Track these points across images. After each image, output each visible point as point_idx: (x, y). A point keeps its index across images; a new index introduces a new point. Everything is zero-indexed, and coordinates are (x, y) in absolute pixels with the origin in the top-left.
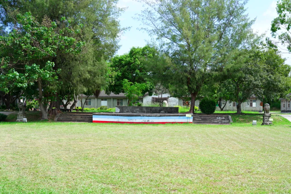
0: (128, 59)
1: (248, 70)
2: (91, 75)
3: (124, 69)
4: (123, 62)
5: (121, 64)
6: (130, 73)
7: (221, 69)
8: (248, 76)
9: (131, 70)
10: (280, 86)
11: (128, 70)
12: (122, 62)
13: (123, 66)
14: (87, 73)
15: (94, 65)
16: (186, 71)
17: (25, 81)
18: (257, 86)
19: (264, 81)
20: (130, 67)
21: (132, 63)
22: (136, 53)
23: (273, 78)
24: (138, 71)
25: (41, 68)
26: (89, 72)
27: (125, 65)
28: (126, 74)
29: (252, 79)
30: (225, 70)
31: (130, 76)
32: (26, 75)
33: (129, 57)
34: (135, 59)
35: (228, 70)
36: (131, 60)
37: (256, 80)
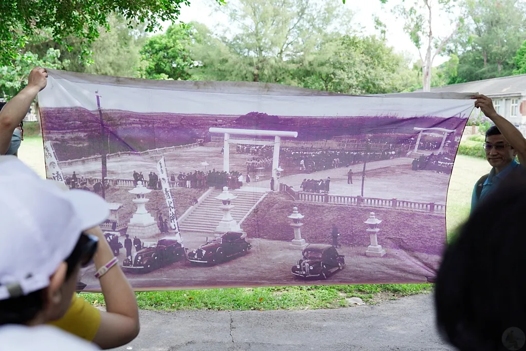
0: (164, 41)
1: (340, 63)
2: (113, 69)
3: (158, 56)
4: (157, 46)
5: (153, 48)
6: (168, 62)
7: (301, 61)
8: (338, 72)
9: (169, 58)
10: (382, 86)
11: (164, 57)
12: (155, 45)
13: (157, 52)
14: (108, 65)
15: (119, 54)
16: (251, 64)
17: (17, 77)
18: (351, 86)
19: (361, 79)
20: (168, 53)
21: (171, 47)
22: (177, 32)
23: (373, 74)
24: (179, 60)
25: (39, 59)
26: (111, 64)
27: (160, 50)
28: (161, 64)
29: (344, 75)
30: (306, 63)
31: (167, 69)
32: (19, 68)
33: (165, 38)
34: (174, 41)
35: (311, 64)
36: (169, 42)
37: (349, 78)
